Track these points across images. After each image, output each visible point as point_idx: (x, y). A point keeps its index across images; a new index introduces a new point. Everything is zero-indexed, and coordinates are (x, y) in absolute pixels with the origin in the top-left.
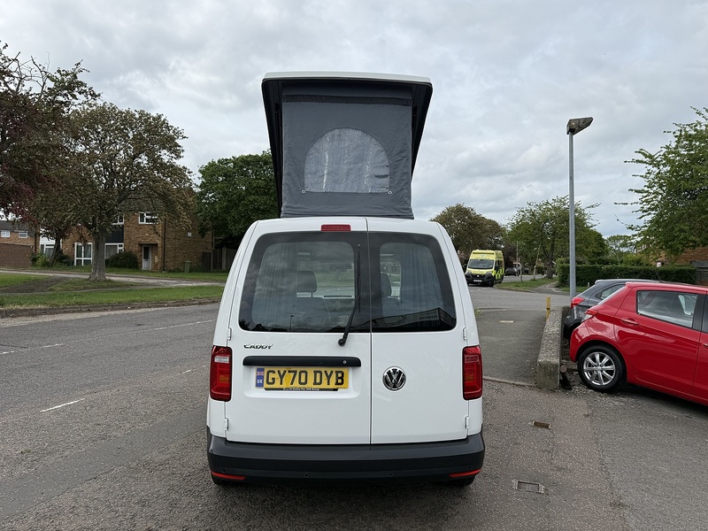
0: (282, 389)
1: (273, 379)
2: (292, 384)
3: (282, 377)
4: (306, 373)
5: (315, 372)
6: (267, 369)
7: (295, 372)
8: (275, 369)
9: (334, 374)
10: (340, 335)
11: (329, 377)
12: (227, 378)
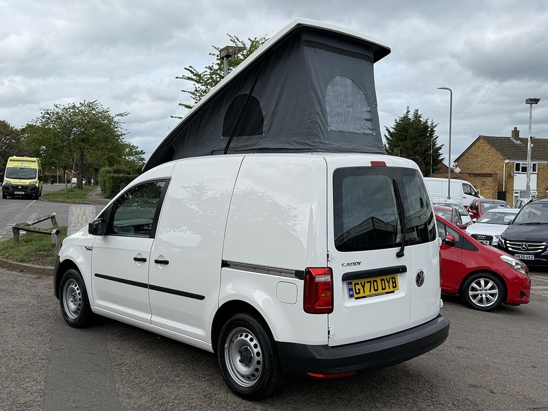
0: (365, 297)
1: (359, 290)
2: (370, 291)
3: (363, 287)
4: (376, 281)
5: (381, 280)
6: (354, 282)
7: (370, 282)
8: (359, 281)
9: (391, 280)
10: (397, 249)
11: (389, 283)
12: (329, 294)
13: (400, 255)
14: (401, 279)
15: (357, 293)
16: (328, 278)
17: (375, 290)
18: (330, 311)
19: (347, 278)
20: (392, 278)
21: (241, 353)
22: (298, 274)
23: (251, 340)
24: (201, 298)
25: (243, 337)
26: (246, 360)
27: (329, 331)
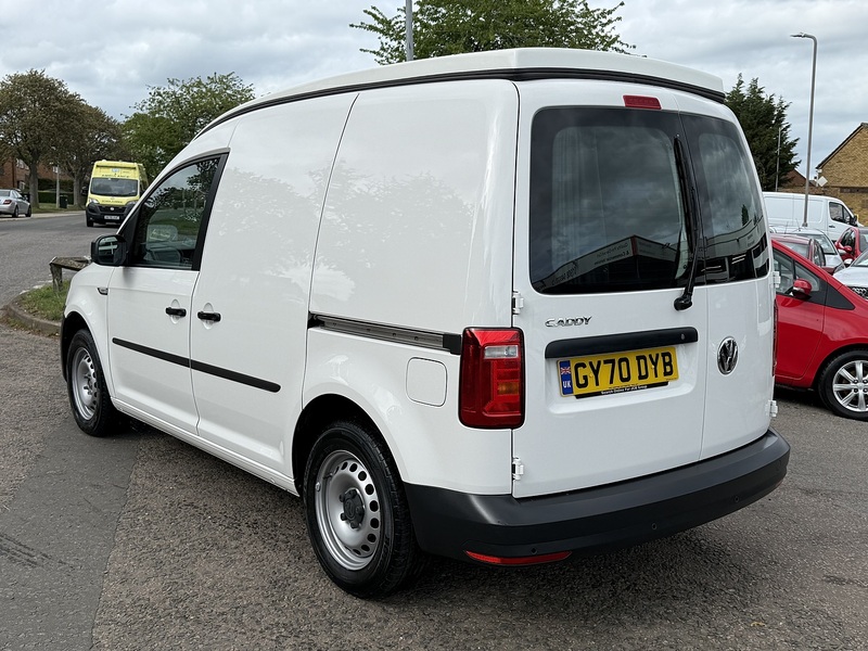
0: (598, 394)
1: (585, 378)
2: (611, 382)
3: (596, 372)
4: (626, 360)
5: (638, 358)
6: (574, 361)
7: (613, 362)
8: (586, 360)
9: (660, 359)
10: (677, 292)
11: (655, 364)
12: (516, 386)
13: (682, 304)
14: (683, 356)
15: (579, 386)
16: (514, 352)
17: (623, 380)
18: (516, 422)
19: (559, 352)
20: (664, 355)
21: (343, 500)
22: (449, 342)
23: (362, 476)
24: (274, 388)
25: (347, 470)
26: (354, 516)
27: (513, 467)
